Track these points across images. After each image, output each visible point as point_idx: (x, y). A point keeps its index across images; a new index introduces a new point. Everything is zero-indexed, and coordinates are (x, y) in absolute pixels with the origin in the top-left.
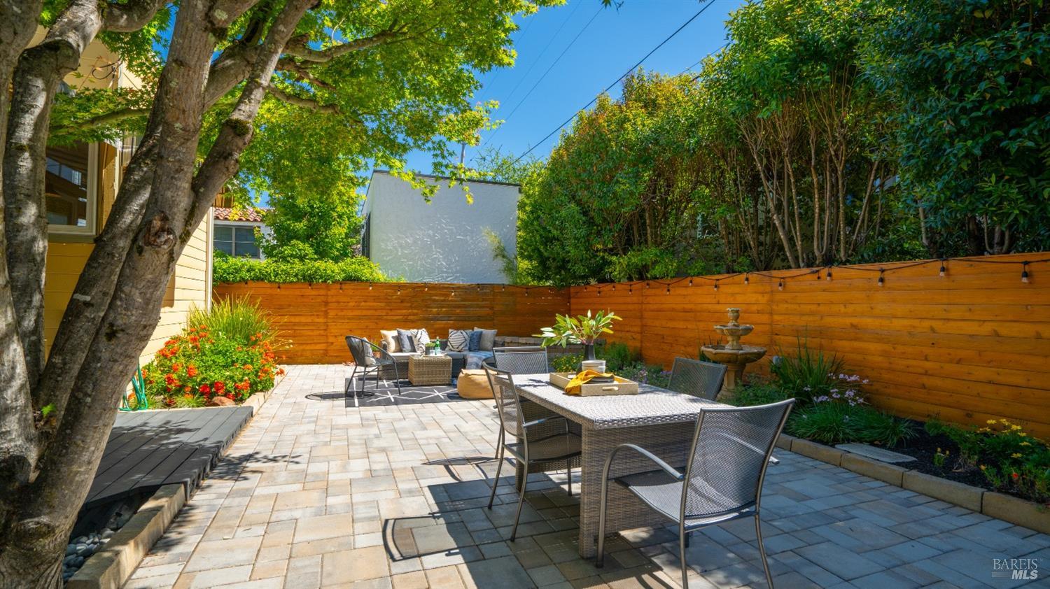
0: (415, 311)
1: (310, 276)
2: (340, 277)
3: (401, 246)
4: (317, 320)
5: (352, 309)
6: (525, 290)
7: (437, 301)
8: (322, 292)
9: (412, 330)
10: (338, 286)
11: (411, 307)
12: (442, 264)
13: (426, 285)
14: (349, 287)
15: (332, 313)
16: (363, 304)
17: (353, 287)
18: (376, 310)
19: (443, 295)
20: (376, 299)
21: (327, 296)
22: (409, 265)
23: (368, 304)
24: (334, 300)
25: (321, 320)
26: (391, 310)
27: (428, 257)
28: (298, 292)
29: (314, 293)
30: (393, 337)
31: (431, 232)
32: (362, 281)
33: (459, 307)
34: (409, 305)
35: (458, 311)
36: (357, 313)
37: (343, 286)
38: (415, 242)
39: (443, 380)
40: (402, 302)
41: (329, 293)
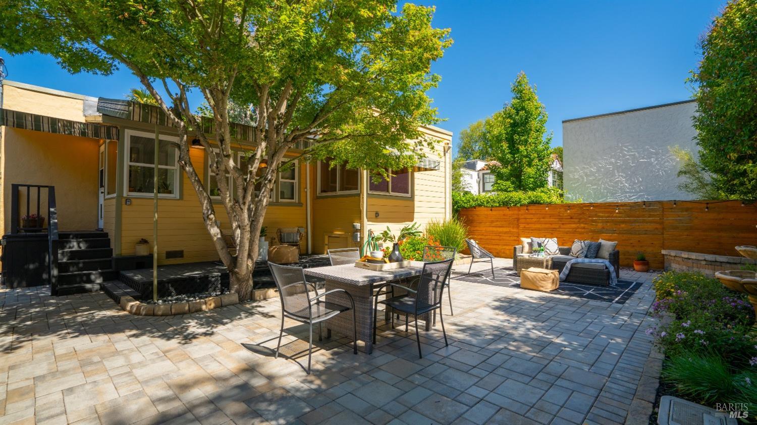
0: (582, 225)
1: (506, 202)
2: (526, 202)
3: (587, 175)
4: (512, 230)
5: (535, 223)
6: (705, 206)
8: (516, 212)
9: (541, 239)
10: (525, 208)
11: (579, 223)
12: (624, 186)
13: (591, 204)
14: (533, 208)
15: (522, 226)
16: (542, 220)
17: (535, 208)
18: (551, 224)
19: (608, 212)
20: (551, 216)
21: (518, 215)
22: (594, 189)
23: (546, 220)
24: (523, 217)
25: (515, 230)
26: (563, 224)
27: (611, 181)
28: (501, 212)
29: (511, 212)
30: (528, 243)
31: (613, 160)
32: (541, 204)
33: (623, 222)
34: (577, 220)
35: (623, 226)
36: (538, 226)
37: (529, 208)
38: (598, 170)
40: (571, 218)
41: (520, 213)
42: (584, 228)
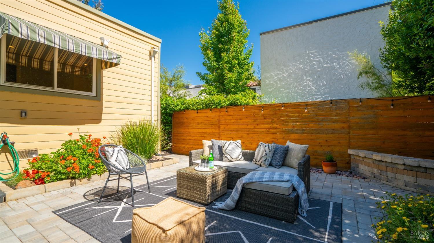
0: (275, 125)
1: (209, 104)
2: (226, 104)
3: (280, 80)
4: (214, 131)
5: (233, 124)
6: (390, 102)
7: (293, 116)
8: (217, 114)
9: (222, 141)
10: (225, 110)
11: (272, 123)
12: (312, 89)
13: (283, 105)
14: (230, 109)
15: (222, 127)
16: (239, 121)
17: (233, 110)
18: (247, 125)
19: (299, 112)
20: (247, 117)
21: (219, 116)
22: (286, 93)
23: (243, 120)
24: (223, 118)
25: (217, 131)
26: (257, 124)
27: (300, 85)
28: (205, 115)
29: (213, 114)
30: (209, 146)
31: (302, 66)
32: (238, 105)
33: (312, 122)
34: (270, 120)
35: (311, 125)
36: (236, 127)
37: (229, 110)
38: (290, 75)
39: (200, 198)
40: (265, 119)
41: (221, 114)
42: (276, 128)
